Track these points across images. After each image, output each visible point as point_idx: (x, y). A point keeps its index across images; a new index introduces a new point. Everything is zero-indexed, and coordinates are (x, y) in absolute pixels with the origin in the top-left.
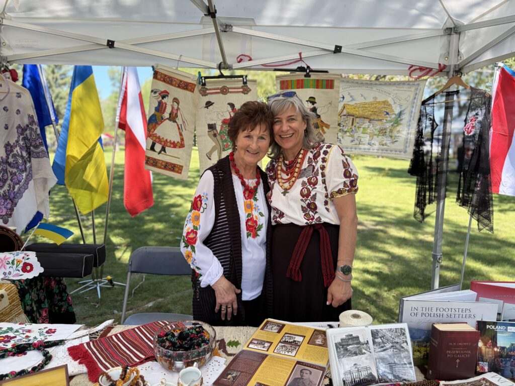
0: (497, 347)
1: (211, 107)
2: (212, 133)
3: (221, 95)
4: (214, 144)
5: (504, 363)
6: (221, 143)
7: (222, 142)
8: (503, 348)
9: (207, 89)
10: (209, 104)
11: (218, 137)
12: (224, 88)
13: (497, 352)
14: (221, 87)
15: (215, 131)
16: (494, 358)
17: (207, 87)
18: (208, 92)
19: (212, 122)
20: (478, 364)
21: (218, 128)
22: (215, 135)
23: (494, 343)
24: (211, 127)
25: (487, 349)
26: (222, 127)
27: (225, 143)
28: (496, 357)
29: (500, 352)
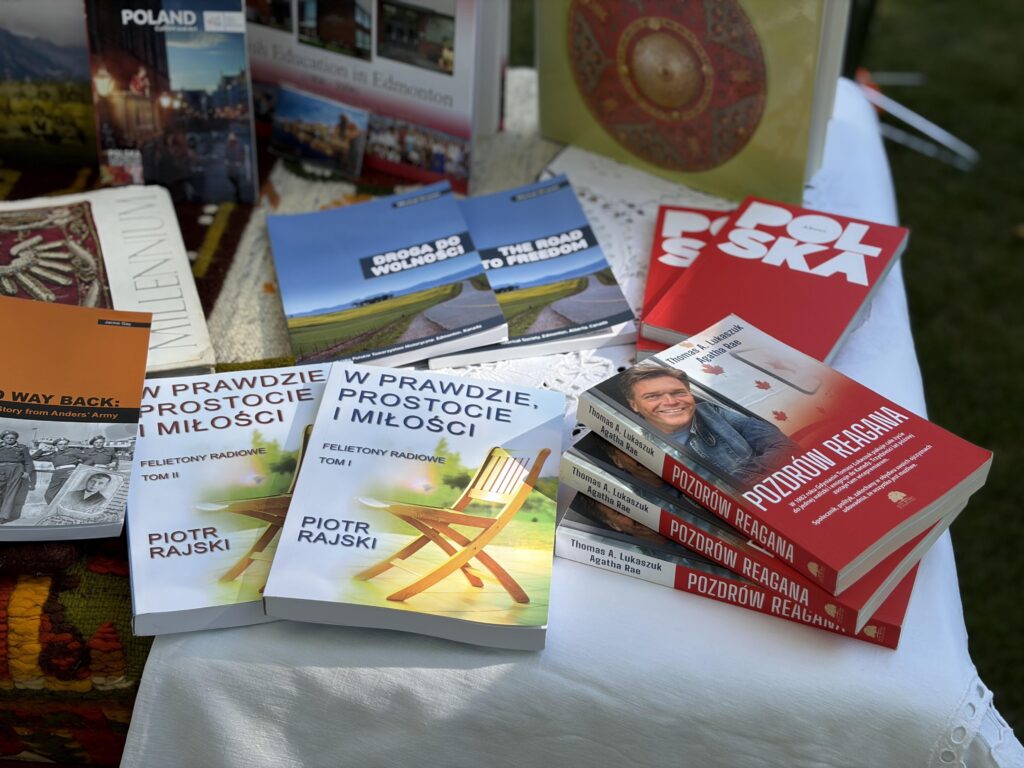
0: (172, 95)
5: (201, 148)
8: (193, 97)
13: (171, 111)
16: (160, 133)
20: (105, 160)
23: (160, 80)
25: (133, 105)
28: (167, 131)
29: (181, 112)
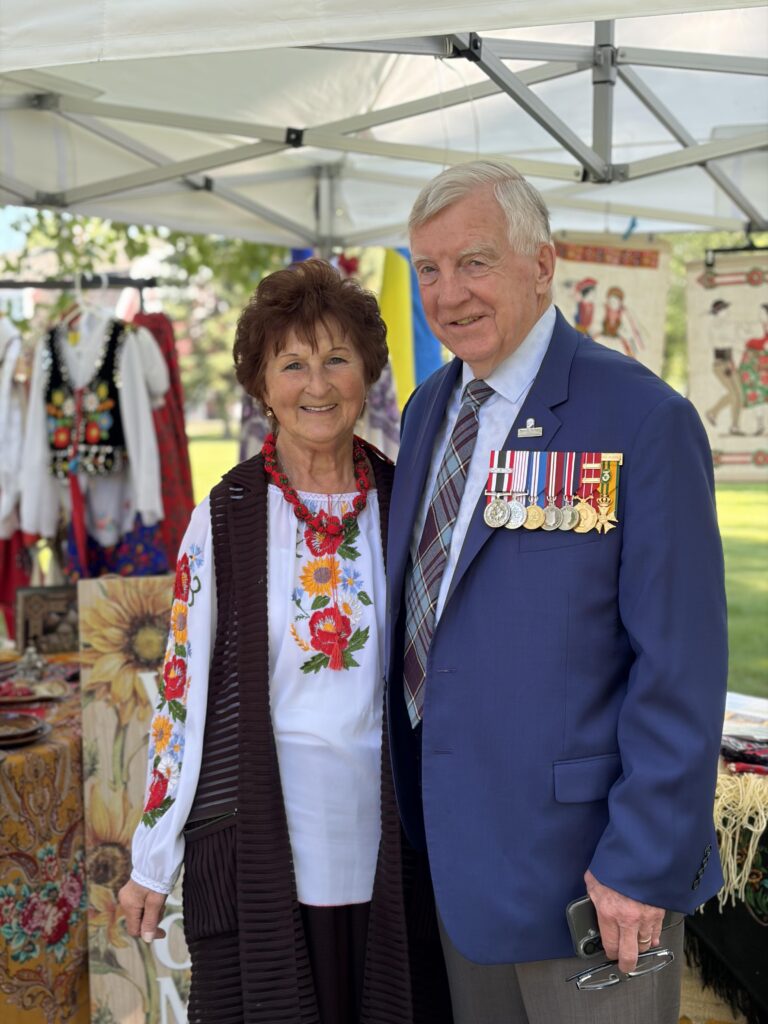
1: (723, 313)
2: (723, 367)
3: (747, 287)
4: (724, 392)
6: (740, 390)
7: (745, 387)
9: (716, 275)
10: (719, 306)
11: (735, 377)
12: (755, 272)
14: (747, 269)
15: (729, 365)
17: (717, 270)
18: (718, 280)
19: (722, 345)
21: (737, 358)
22: (728, 373)
24: (722, 355)
26: (745, 355)
27: (749, 392)
